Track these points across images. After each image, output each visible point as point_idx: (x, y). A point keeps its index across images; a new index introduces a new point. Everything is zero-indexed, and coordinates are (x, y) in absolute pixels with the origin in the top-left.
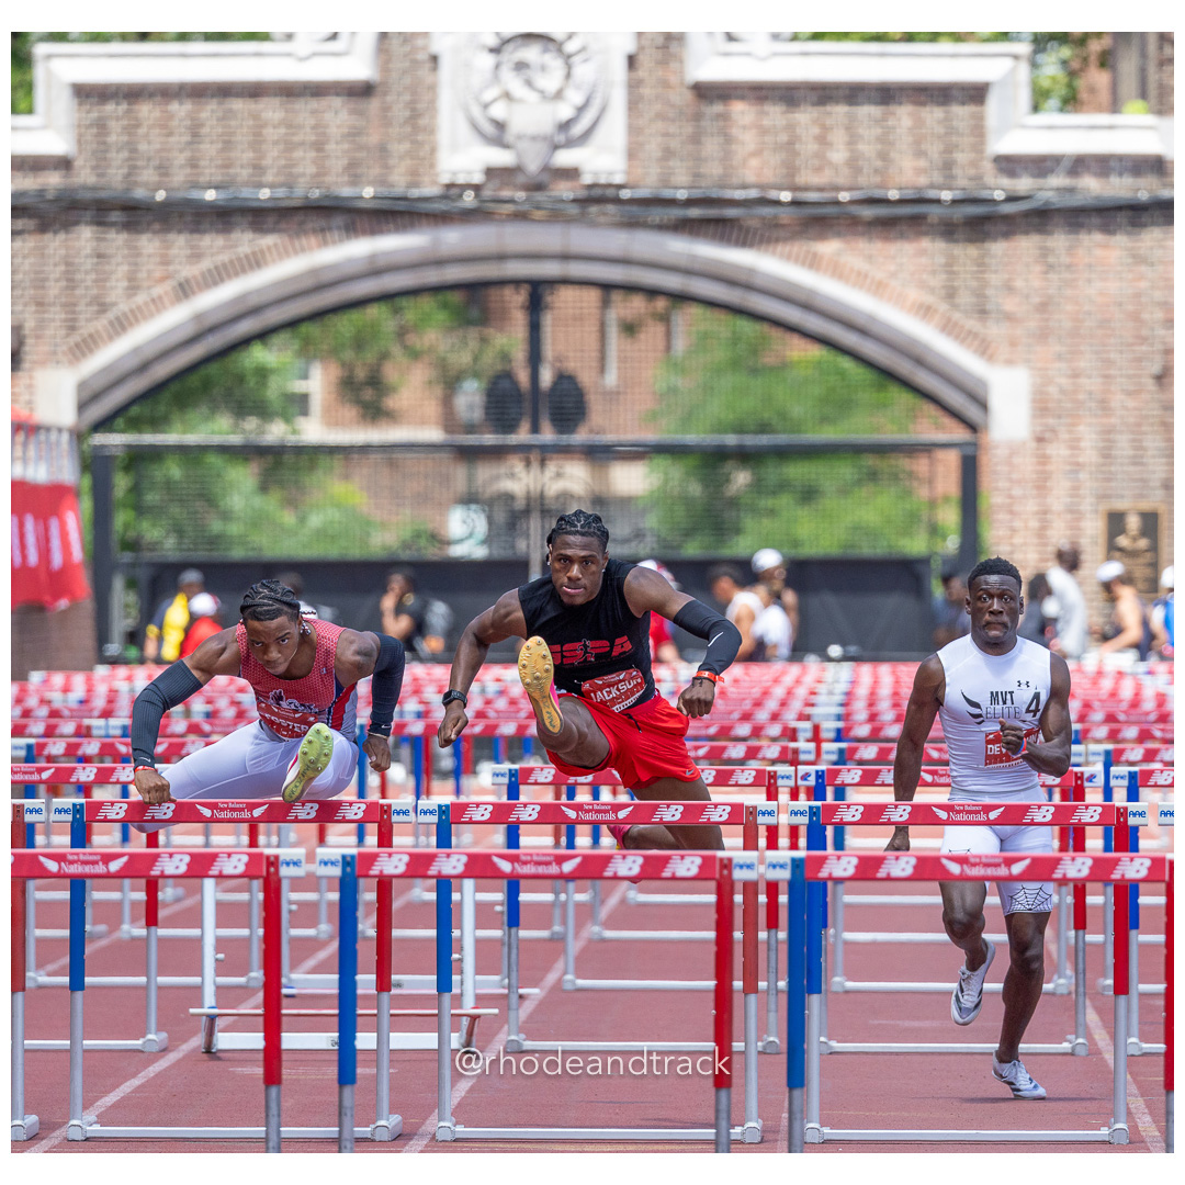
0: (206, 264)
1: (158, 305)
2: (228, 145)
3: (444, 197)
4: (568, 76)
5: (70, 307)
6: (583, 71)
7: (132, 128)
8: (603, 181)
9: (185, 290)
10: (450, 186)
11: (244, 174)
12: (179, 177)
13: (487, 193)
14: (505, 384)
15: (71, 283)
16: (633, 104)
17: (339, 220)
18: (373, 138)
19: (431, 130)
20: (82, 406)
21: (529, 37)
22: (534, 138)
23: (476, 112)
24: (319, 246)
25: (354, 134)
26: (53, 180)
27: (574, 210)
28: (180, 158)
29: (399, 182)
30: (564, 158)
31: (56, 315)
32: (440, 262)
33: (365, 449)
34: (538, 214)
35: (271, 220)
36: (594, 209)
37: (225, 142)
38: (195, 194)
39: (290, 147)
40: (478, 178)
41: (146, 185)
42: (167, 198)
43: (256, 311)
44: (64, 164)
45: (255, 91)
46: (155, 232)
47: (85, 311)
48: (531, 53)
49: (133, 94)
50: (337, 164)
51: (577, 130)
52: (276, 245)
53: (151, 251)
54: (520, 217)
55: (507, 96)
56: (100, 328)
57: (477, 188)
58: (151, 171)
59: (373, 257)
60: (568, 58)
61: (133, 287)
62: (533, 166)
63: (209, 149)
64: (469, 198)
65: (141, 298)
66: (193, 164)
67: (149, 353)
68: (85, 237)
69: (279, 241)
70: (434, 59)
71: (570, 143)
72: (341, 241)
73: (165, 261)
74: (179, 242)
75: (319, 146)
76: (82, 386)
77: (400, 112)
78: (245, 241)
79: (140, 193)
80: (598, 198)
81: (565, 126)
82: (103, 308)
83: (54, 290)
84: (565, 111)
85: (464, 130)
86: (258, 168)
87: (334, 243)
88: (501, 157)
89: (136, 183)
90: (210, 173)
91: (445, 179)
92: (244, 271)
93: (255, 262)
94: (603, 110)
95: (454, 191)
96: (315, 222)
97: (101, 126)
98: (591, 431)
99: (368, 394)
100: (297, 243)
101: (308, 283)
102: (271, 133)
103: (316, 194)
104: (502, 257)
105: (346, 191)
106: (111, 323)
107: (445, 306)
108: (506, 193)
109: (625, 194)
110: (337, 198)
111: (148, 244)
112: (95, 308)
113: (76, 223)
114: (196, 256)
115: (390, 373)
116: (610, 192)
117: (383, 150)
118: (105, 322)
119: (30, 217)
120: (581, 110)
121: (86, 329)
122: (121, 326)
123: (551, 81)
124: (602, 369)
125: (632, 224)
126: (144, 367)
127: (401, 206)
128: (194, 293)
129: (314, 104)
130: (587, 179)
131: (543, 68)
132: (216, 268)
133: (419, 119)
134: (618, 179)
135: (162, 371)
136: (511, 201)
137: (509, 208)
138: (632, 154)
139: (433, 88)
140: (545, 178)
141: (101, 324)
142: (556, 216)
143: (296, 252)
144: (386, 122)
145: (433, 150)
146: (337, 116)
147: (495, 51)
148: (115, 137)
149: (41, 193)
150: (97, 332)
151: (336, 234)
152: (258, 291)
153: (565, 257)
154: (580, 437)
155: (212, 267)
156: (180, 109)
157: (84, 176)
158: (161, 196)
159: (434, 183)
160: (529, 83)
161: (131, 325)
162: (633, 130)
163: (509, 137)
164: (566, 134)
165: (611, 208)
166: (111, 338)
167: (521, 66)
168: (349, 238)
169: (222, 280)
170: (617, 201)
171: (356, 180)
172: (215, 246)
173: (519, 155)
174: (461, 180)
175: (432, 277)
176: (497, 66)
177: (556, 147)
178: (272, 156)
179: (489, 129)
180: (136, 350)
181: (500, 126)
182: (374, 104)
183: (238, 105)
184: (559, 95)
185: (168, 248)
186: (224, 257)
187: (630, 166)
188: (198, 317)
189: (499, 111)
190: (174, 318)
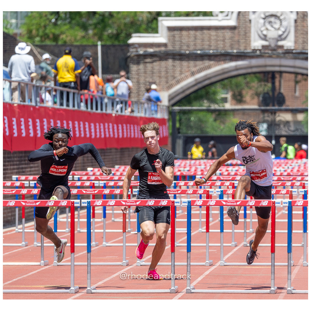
0: (198, 68)
1: (187, 77)
2: (203, 40)
3: (253, 52)
4: (281, 24)
5: (167, 78)
6: (285, 23)
7: (181, 37)
8: (289, 48)
9: (193, 74)
10: (253, 50)
11: (206, 47)
12: (192, 48)
13: (263, 51)
14: (267, 95)
15: (167, 72)
16: (296, 31)
17: (228, 58)
18: (236, 39)
19: (249, 37)
20: (170, 100)
21: (272, 16)
22: (273, 39)
23: (260, 33)
24: (224, 63)
25: (231, 38)
26: (163, 49)
27: (282, 55)
28: (192, 43)
29: (242, 49)
30: (280, 43)
31: (164, 80)
32: (251, 67)
33: (238, 110)
34: (274, 56)
35: (212, 57)
36: (287, 55)
37: (202, 40)
38: (195, 52)
39: (217, 41)
40: (260, 48)
41: (184, 50)
42: (189, 52)
43: (209, 78)
44: (165, 45)
45: (209, 28)
46: (186, 60)
47: (170, 78)
48: (272, 19)
49: (181, 29)
50: (228, 45)
51: (283, 37)
52: (214, 64)
53: (185, 65)
54: (270, 57)
55: (267, 29)
56: (173, 82)
57: (260, 50)
58: (186, 47)
59: (236, 66)
60: (281, 20)
61: (181, 73)
62: (273, 45)
63: (199, 41)
64: (258, 53)
65: (183, 76)
66: (195, 45)
67: (185, 88)
68: (170, 62)
69: (215, 63)
70: (250, 21)
71: (282, 40)
72: (229, 62)
73: (189, 67)
74: (192, 63)
75: (224, 41)
76: (169, 96)
77: (242, 33)
78: (207, 63)
79: (183, 52)
80: (288, 52)
81: (280, 36)
82: (174, 78)
83: (163, 74)
84: (280, 33)
85: (257, 37)
86: (210, 46)
87: (227, 63)
88: (265, 43)
89: (182, 49)
90: (199, 47)
91: (253, 48)
92: (206, 69)
93: (209, 67)
94: (289, 32)
95: (254, 51)
96: (223, 58)
97: (174, 36)
98: (286, 106)
99: (239, 98)
100: (219, 63)
101: (221, 72)
102: (213, 38)
103: (223, 51)
104: (266, 66)
105: (230, 51)
106: (176, 81)
107: (256, 77)
108: (267, 51)
109: (294, 51)
110: (228, 52)
111: (185, 63)
112: (173, 78)
113: (169, 58)
114: (195, 66)
115: (244, 92)
116: (290, 51)
117: (238, 42)
118: (175, 81)
119: (158, 57)
120: (284, 32)
121: (171, 82)
122: (178, 82)
123: (277, 26)
124: (295, 92)
125: (295, 58)
126: (183, 92)
127: (242, 54)
128: (195, 74)
129: (223, 31)
130: (285, 48)
131: (275, 23)
132: (200, 69)
133: (247, 35)
134: (292, 48)
135: (188, 92)
136: (268, 53)
137: (267, 55)
138: (296, 42)
139: (250, 27)
140: (276, 48)
141: (174, 82)
142: (278, 56)
143: (219, 65)
144: (239, 35)
145: (250, 41)
146: (228, 34)
147: (264, 19)
148: (177, 39)
149: (160, 52)
150: (173, 84)
151: (228, 61)
152: (210, 74)
153: (280, 66)
154: (284, 107)
155: (199, 68)
156: (192, 32)
157: (170, 48)
158: (187, 52)
159: (250, 49)
160: (272, 26)
161: (181, 82)
162: (296, 37)
163: (267, 39)
164: (281, 38)
165: (291, 55)
166: (176, 85)
167: (270, 22)
168: (231, 62)
169: (201, 71)
170: (292, 53)
171: (232, 48)
172: (200, 64)
173: (269, 43)
174: (256, 48)
175: (250, 71)
176: (265, 22)
177: (278, 41)
178: (213, 43)
179: (263, 37)
180: (182, 88)
181: (265, 36)
182: (236, 31)
183: (205, 32)
184: (279, 29)
185: (189, 64)
186: (202, 66)
187: (295, 45)
188: (196, 80)
189: (265, 32)
190: (191, 80)
